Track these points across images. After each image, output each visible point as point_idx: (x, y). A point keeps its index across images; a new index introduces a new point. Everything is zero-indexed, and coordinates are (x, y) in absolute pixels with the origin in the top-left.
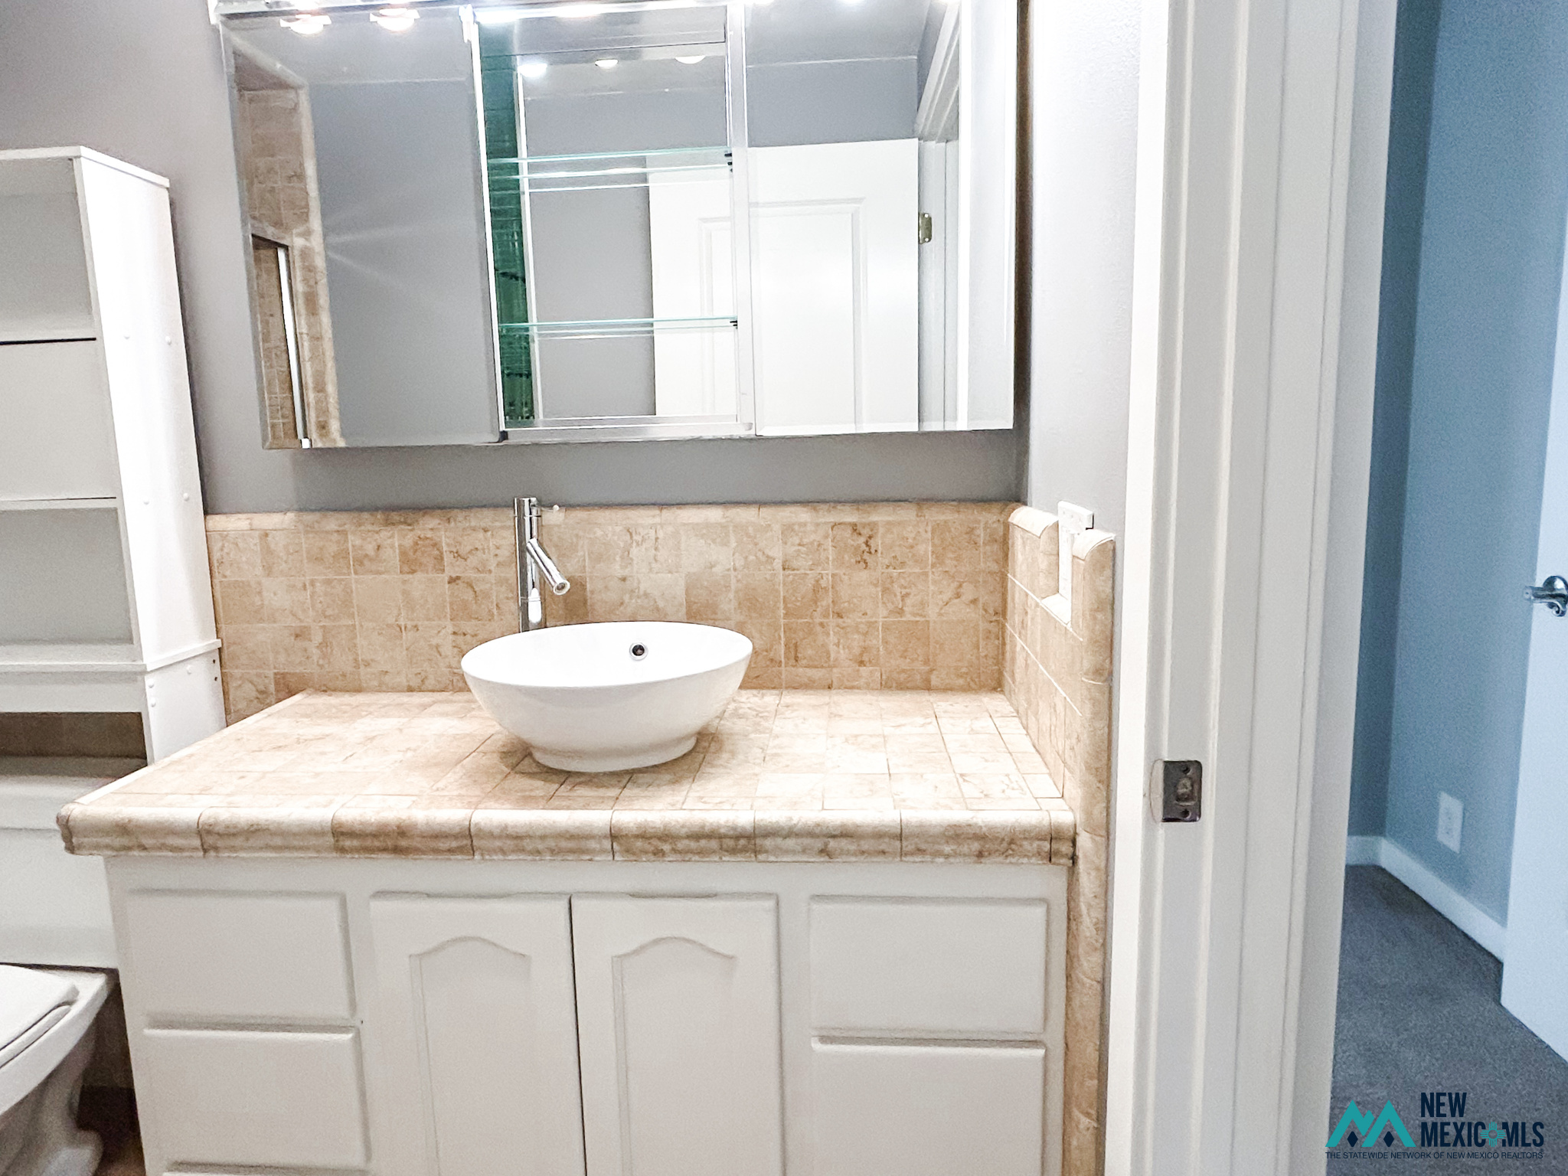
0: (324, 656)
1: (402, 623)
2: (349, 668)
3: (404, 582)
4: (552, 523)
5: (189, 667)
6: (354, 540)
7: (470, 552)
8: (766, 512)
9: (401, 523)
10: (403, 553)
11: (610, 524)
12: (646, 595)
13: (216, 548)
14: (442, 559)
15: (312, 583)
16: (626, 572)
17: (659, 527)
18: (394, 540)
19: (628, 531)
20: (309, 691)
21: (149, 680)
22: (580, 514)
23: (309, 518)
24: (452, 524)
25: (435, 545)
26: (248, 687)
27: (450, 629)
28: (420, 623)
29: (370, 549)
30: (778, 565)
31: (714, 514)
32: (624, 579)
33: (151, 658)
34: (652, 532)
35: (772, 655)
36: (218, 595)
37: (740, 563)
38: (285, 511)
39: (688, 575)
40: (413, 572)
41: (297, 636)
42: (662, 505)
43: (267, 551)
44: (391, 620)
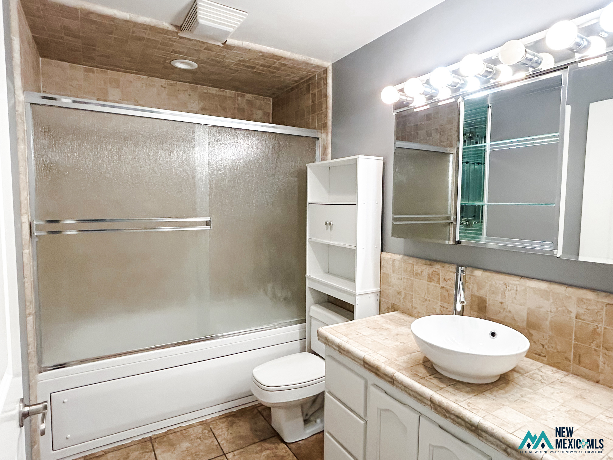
0: (404, 302)
1: (426, 298)
2: (410, 307)
3: (428, 284)
4: (477, 275)
5: (370, 295)
6: (416, 267)
7: (449, 279)
8: (570, 290)
9: (429, 265)
10: (429, 275)
11: (499, 280)
12: (510, 312)
13: (382, 262)
14: (440, 279)
15: (404, 278)
16: (503, 301)
17: (518, 286)
18: (426, 270)
19: (505, 284)
20: (399, 311)
21: (357, 297)
22: (487, 274)
23: (406, 258)
24: (444, 268)
25: (438, 274)
26: (385, 304)
27: (439, 304)
28: (431, 299)
29: (419, 271)
30: (573, 315)
31: (543, 286)
32: (501, 303)
33: (358, 292)
34: (515, 287)
35: (566, 355)
36: (381, 276)
37: (554, 310)
38: (400, 254)
39: (529, 309)
40: (431, 282)
41: (398, 293)
42: (522, 277)
43: (394, 266)
44: (423, 296)
